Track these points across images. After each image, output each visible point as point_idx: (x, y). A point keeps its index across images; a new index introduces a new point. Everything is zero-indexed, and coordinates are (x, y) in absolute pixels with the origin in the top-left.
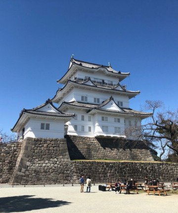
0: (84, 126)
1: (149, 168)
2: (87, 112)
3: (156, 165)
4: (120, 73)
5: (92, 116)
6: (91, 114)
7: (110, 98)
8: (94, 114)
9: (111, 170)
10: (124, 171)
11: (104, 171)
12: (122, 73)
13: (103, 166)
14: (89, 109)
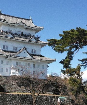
0: (3, 68)
1: (44, 99)
2: (6, 58)
3: (50, 97)
4: (36, 26)
5: (9, 61)
6: (9, 60)
7: (24, 48)
8: (11, 60)
9: (16, 99)
10: (25, 100)
11: (11, 100)
12: (38, 27)
13: (10, 97)
14: (7, 56)
